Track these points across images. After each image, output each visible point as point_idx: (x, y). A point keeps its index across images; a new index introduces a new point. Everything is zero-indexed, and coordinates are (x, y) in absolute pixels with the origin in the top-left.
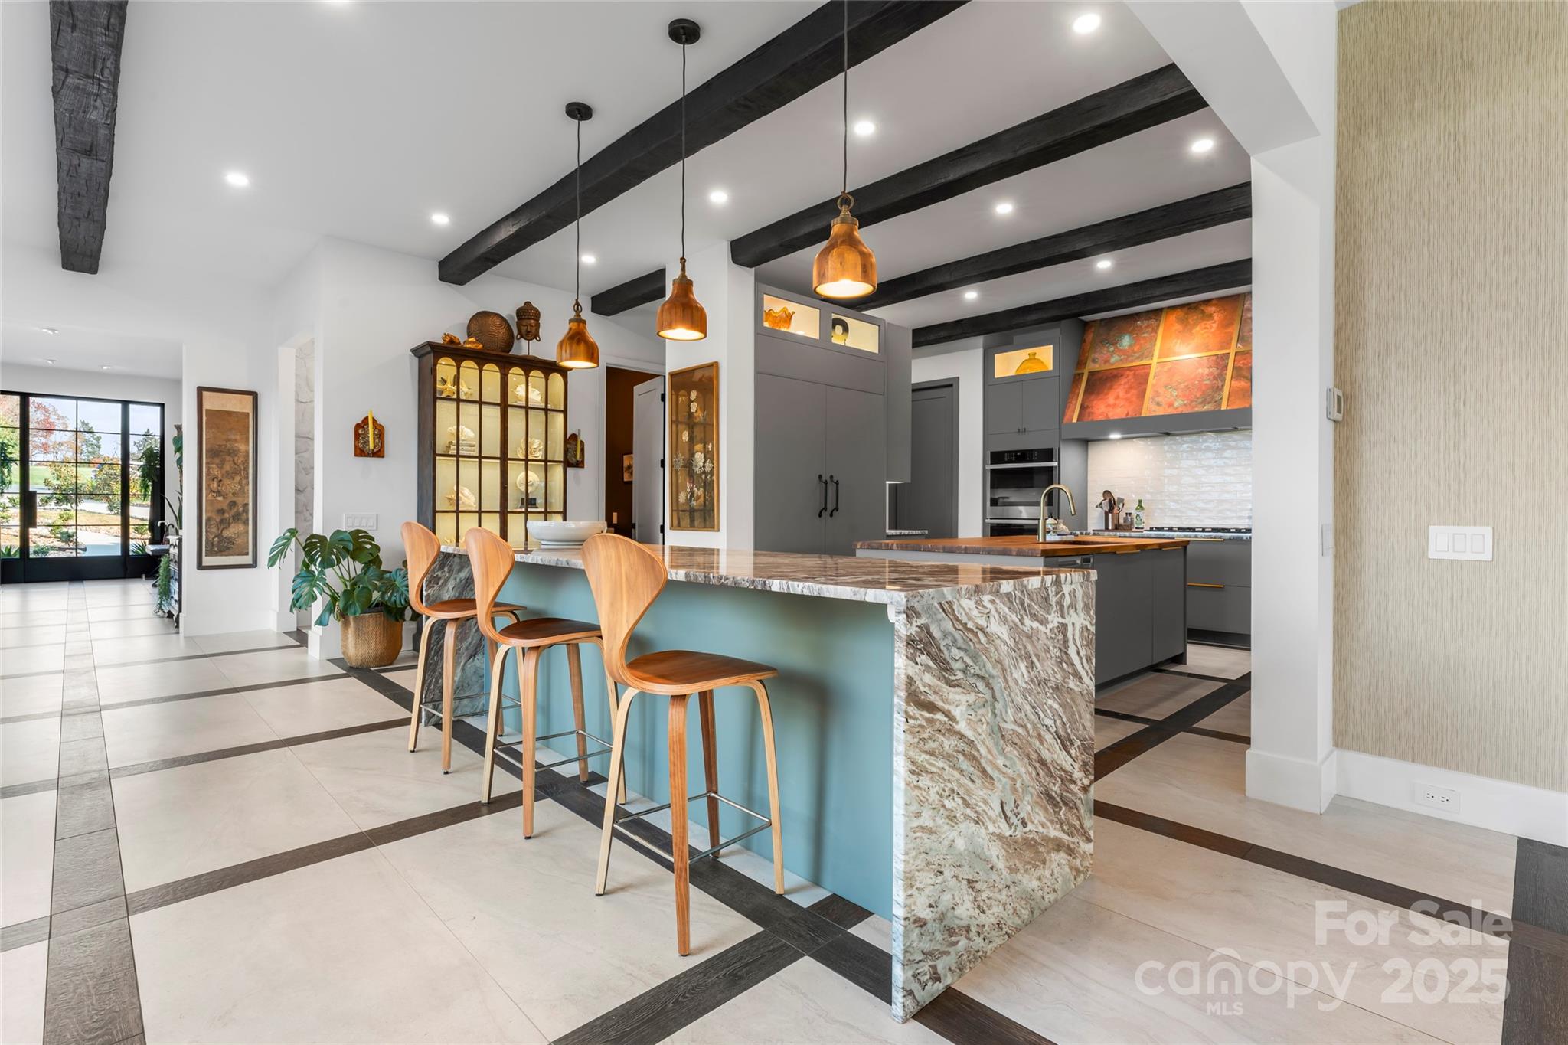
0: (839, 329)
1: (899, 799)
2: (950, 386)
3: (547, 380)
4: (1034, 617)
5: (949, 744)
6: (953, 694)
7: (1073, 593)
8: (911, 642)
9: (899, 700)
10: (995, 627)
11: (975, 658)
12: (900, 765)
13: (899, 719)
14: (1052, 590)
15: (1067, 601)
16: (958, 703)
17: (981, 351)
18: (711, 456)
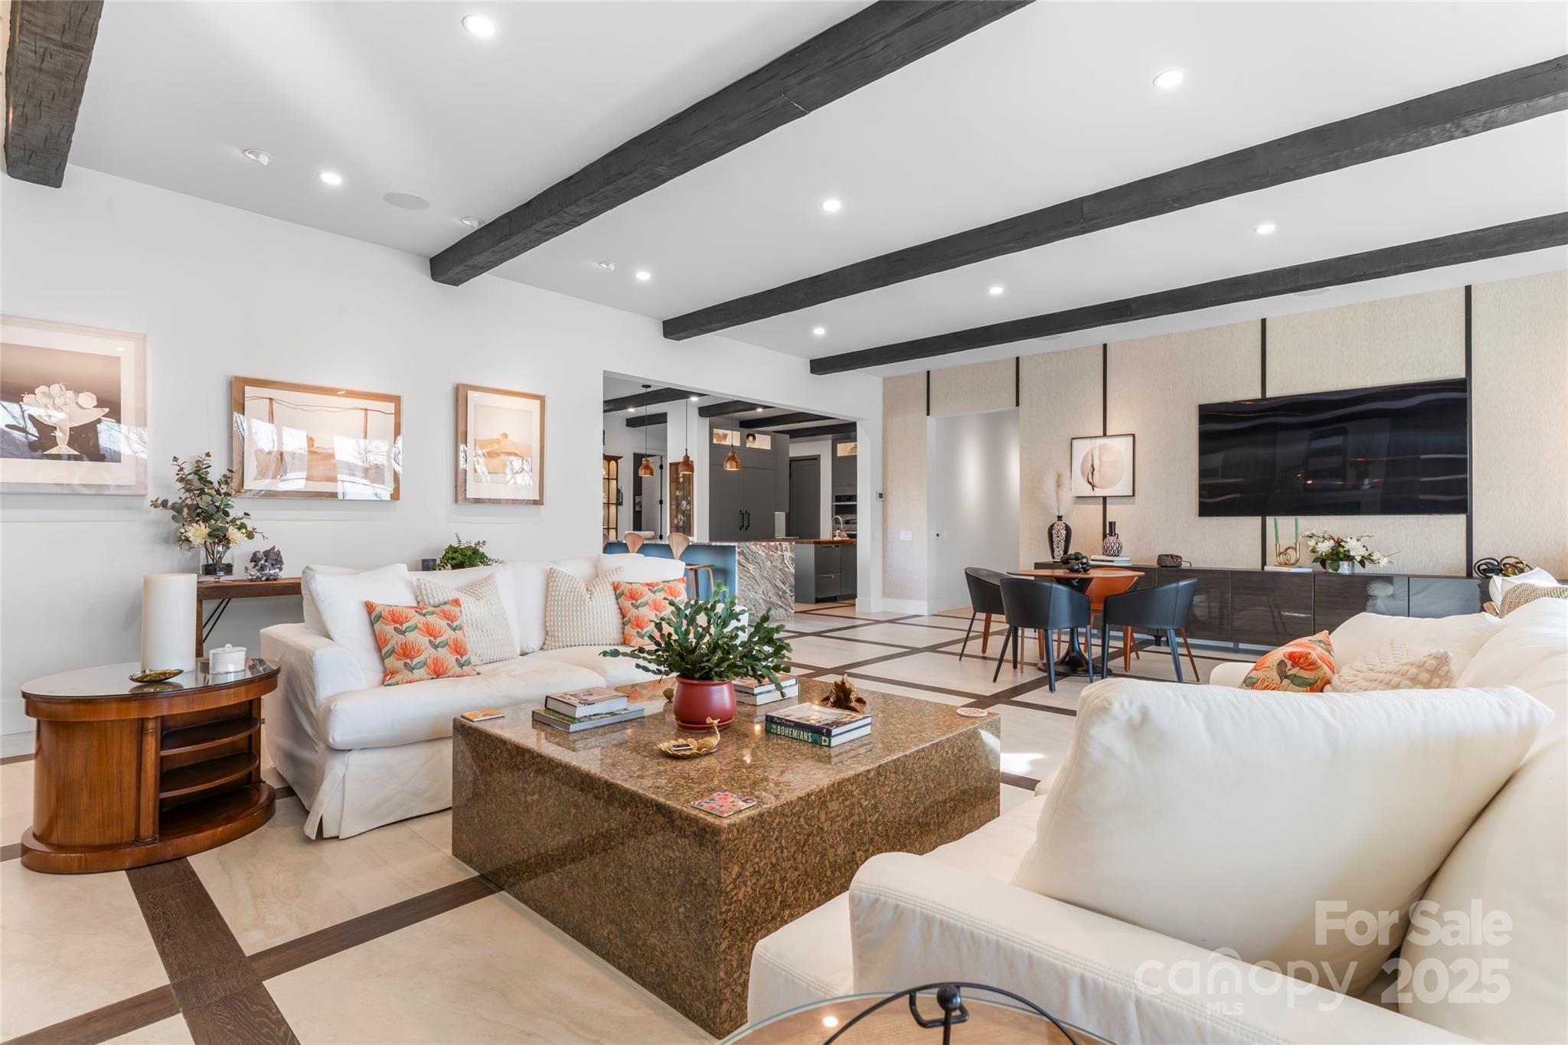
0: (751, 438)
1: (737, 582)
2: (816, 459)
3: (609, 464)
4: (773, 552)
5: (748, 575)
6: (749, 565)
7: (786, 547)
8: (739, 553)
9: (737, 564)
10: (760, 552)
11: (755, 558)
12: (737, 576)
13: (737, 568)
14: (779, 546)
15: (784, 549)
16: (751, 567)
17: (830, 442)
18: (690, 503)
